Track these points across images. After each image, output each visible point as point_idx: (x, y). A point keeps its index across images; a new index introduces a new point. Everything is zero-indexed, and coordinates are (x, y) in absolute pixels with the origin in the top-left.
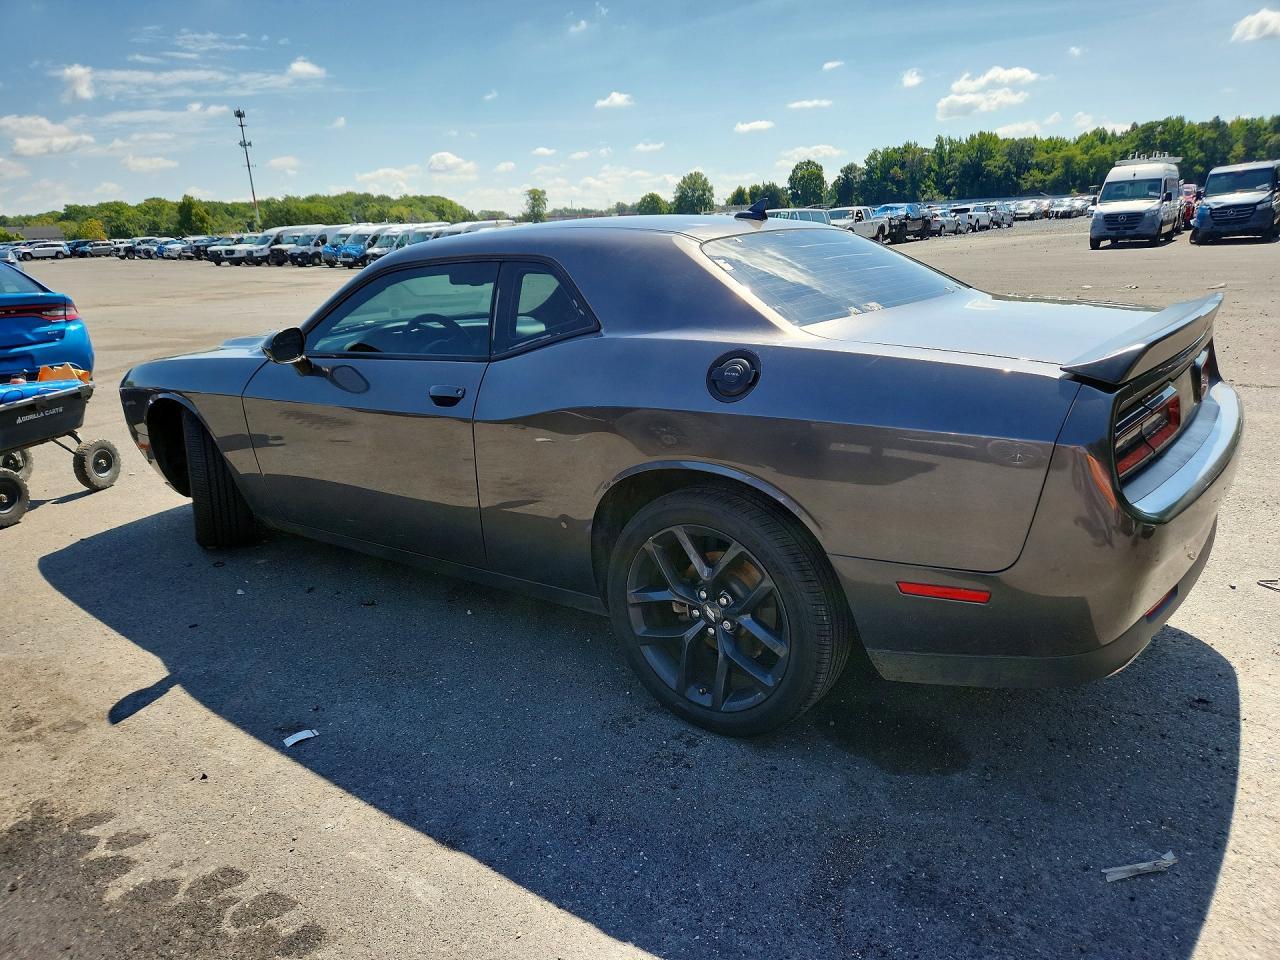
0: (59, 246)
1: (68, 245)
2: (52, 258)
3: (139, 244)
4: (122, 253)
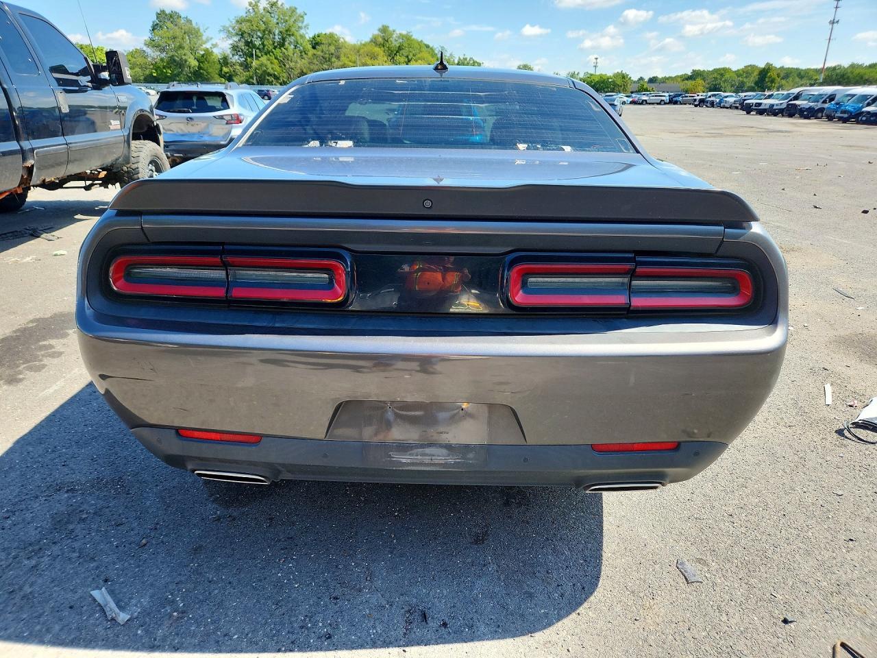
0: (664, 96)
1: (670, 96)
2: (657, 104)
3: (710, 97)
4: (697, 103)
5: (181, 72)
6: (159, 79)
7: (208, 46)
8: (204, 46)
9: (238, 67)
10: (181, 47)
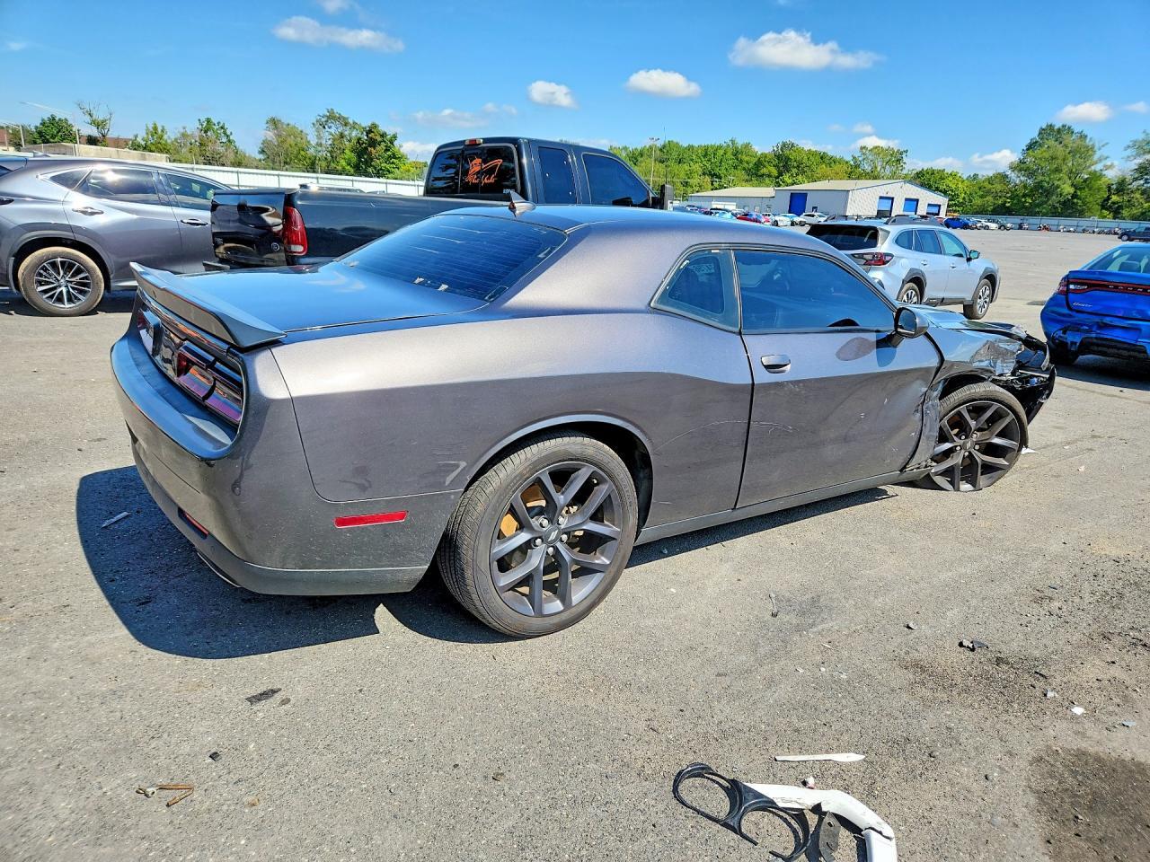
5: (1046, 203)
6: (1013, 210)
7: (1098, 167)
8: (1093, 168)
9: (1138, 195)
10: (1058, 170)
